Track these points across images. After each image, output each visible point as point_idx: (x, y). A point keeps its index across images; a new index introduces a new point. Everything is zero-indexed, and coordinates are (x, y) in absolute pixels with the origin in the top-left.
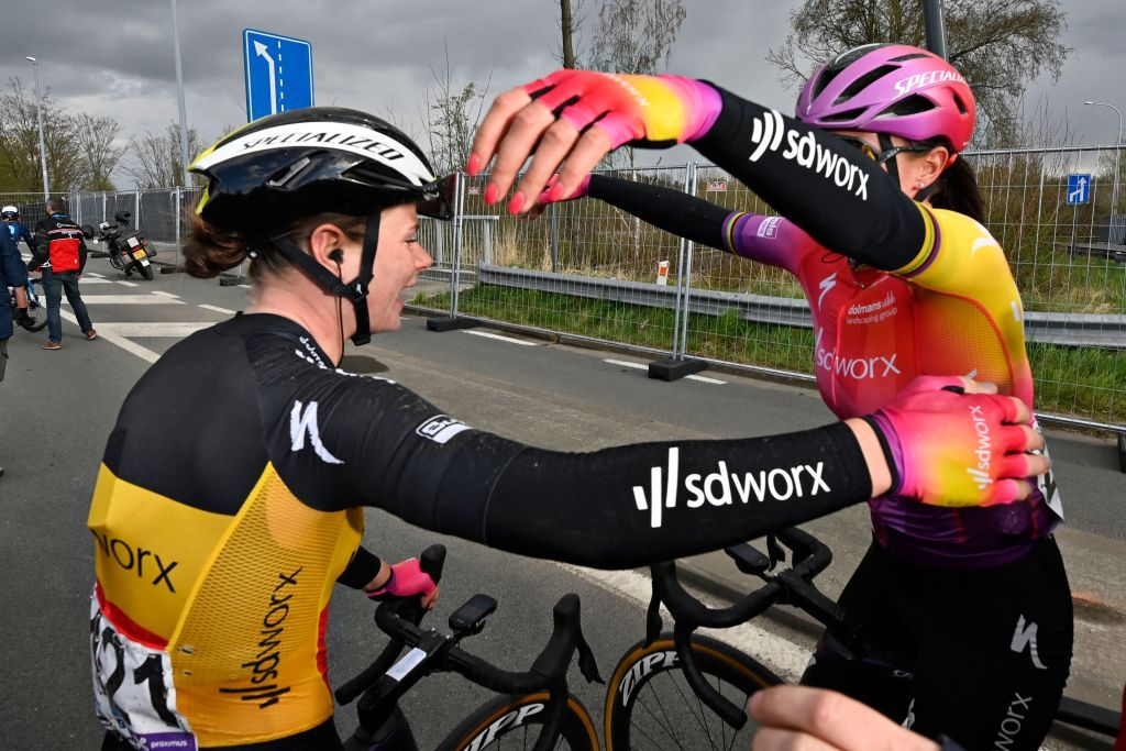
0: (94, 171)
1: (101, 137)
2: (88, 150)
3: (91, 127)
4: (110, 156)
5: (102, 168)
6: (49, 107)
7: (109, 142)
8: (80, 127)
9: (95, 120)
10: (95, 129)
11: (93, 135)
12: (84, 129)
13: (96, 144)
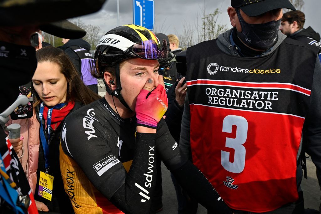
0: (92, 43)
1: (95, 32)
2: (91, 37)
3: (92, 29)
4: (97, 38)
5: (95, 43)
6: (80, 22)
7: (97, 33)
8: (89, 29)
9: (93, 26)
10: (93, 29)
11: (93, 32)
12: (90, 30)
13: (93, 35)
